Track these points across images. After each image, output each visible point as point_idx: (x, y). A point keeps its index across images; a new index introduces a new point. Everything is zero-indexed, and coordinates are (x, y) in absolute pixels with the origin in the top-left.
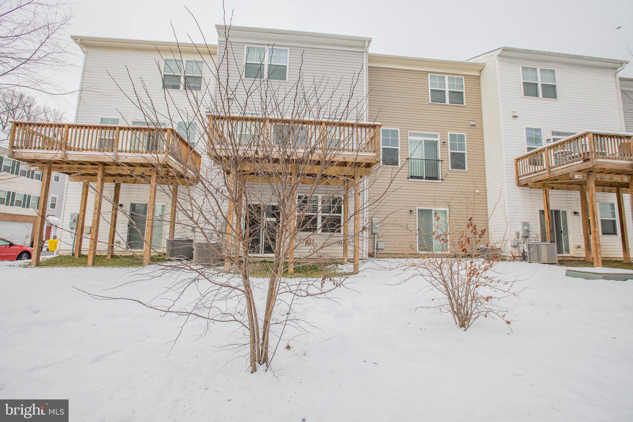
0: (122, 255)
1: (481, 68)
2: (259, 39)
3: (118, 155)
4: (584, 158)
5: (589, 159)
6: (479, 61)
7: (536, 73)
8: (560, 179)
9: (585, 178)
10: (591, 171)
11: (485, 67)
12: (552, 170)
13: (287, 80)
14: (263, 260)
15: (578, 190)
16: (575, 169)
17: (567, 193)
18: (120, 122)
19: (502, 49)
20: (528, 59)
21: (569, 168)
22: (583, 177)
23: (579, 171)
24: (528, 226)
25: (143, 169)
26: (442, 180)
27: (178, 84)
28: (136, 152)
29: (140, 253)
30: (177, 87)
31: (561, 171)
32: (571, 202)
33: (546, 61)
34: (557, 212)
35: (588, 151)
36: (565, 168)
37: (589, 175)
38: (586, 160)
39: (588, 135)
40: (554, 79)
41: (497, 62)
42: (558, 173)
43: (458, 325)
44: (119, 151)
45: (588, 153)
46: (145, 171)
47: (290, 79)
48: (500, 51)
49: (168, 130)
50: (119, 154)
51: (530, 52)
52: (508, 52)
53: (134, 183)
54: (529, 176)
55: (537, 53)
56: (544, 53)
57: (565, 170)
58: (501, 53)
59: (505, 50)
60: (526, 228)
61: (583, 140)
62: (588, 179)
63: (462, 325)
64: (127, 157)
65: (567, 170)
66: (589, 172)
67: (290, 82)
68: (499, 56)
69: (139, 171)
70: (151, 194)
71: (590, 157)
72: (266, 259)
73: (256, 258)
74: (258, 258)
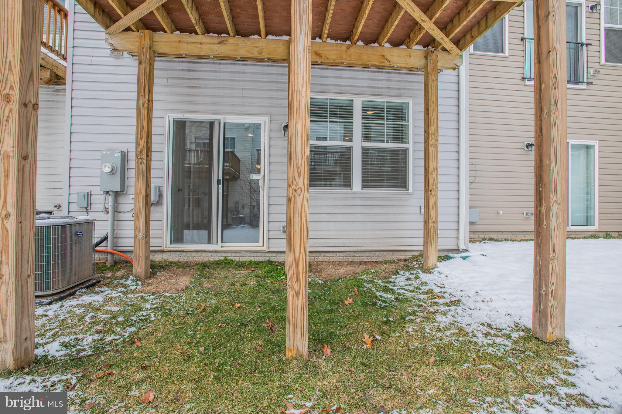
14: (221, 258)
72: (227, 255)
73: (203, 254)
74: (210, 254)
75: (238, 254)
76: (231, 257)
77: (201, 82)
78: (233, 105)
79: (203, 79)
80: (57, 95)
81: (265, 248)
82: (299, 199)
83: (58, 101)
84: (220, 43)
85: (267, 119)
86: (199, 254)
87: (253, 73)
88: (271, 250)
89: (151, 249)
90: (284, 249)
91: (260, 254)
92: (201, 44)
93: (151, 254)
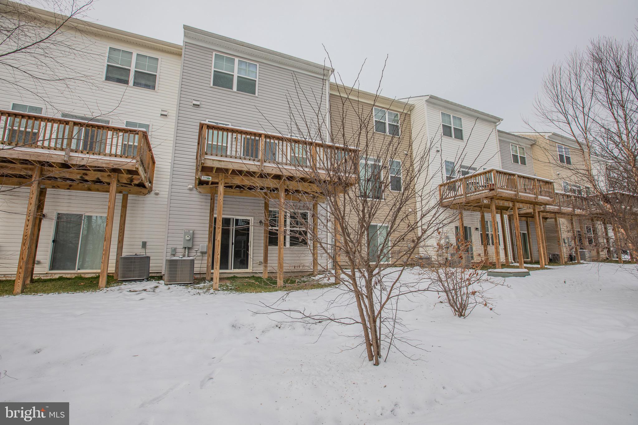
0: (43, 278)
1: (411, 108)
2: (228, 48)
3: (70, 155)
4: (490, 188)
5: (494, 189)
6: (411, 102)
7: (450, 119)
8: (471, 202)
9: (489, 203)
10: (493, 198)
11: (415, 108)
12: (467, 196)
13: (257, 95)
14: (232, 276)
15: (479, 211)
16: (484, 195)
17: (471, 213)
18: (43, 111)
19: (430, 96)
20: (445, 107)
21: (480, 195)
22: (488, 202)
23: (486, 198)
24: (448, 238)
25: (98, 175)
26: (384, 199)
27: (126, 78)
28: (96, 154)
29: (69, 275)
30: (126, 82)
31: (474, 196)
32: (474, 220)
33: (456, 111)
34: (466, 228)
35: (493, 183)
36: (477, 194)
37: (491, 201)
38: (491, 190)
39: (493, 171)
40: (461, 125)
41: (425, 105)
42: (472, 198)
43: (457, 315)
44: (72, 151)
45: (493, 184)
46: (102, 176)
47: (260, 94)
48: (428, 97)
49: (139, 133)
50: (72, 154)
51: (447, 102)
52: (433, 99)
53: (69, 189)
54: (450, 199)
55: (452, 103)
56: (455, 105)
57: (477, 196)
58: (428, 99)
59: (432, 97)
60: (447, 240)
61: (489, 174)
62: (491, 203)
63: (461, 315)
64: (83, 159)
65: (479, 196)
66: (492, 198)
67: (259, 97)
68: (426, 101)
69: (92, 176)
70: (111, 203)
71: (494, 187)
72: (235, 274)
73: (225, 274)
74: (227, 274)
75: (240, 274)
76: (236, 275)
77: (226, 202)
78: (239, 212)
79: (227, 201)
80: (138, 197)
81: (251, 271)
82: (282, 250)
83: (138, 200)
84: (240, 192)
85: (253, 218)
86: (223, 274)
87: (247, 199)
88: (254, 272)
89: (195, 272)
90: (262, 271)
91: (249, 274)
92: (234, 192)
93: (194, 275)
